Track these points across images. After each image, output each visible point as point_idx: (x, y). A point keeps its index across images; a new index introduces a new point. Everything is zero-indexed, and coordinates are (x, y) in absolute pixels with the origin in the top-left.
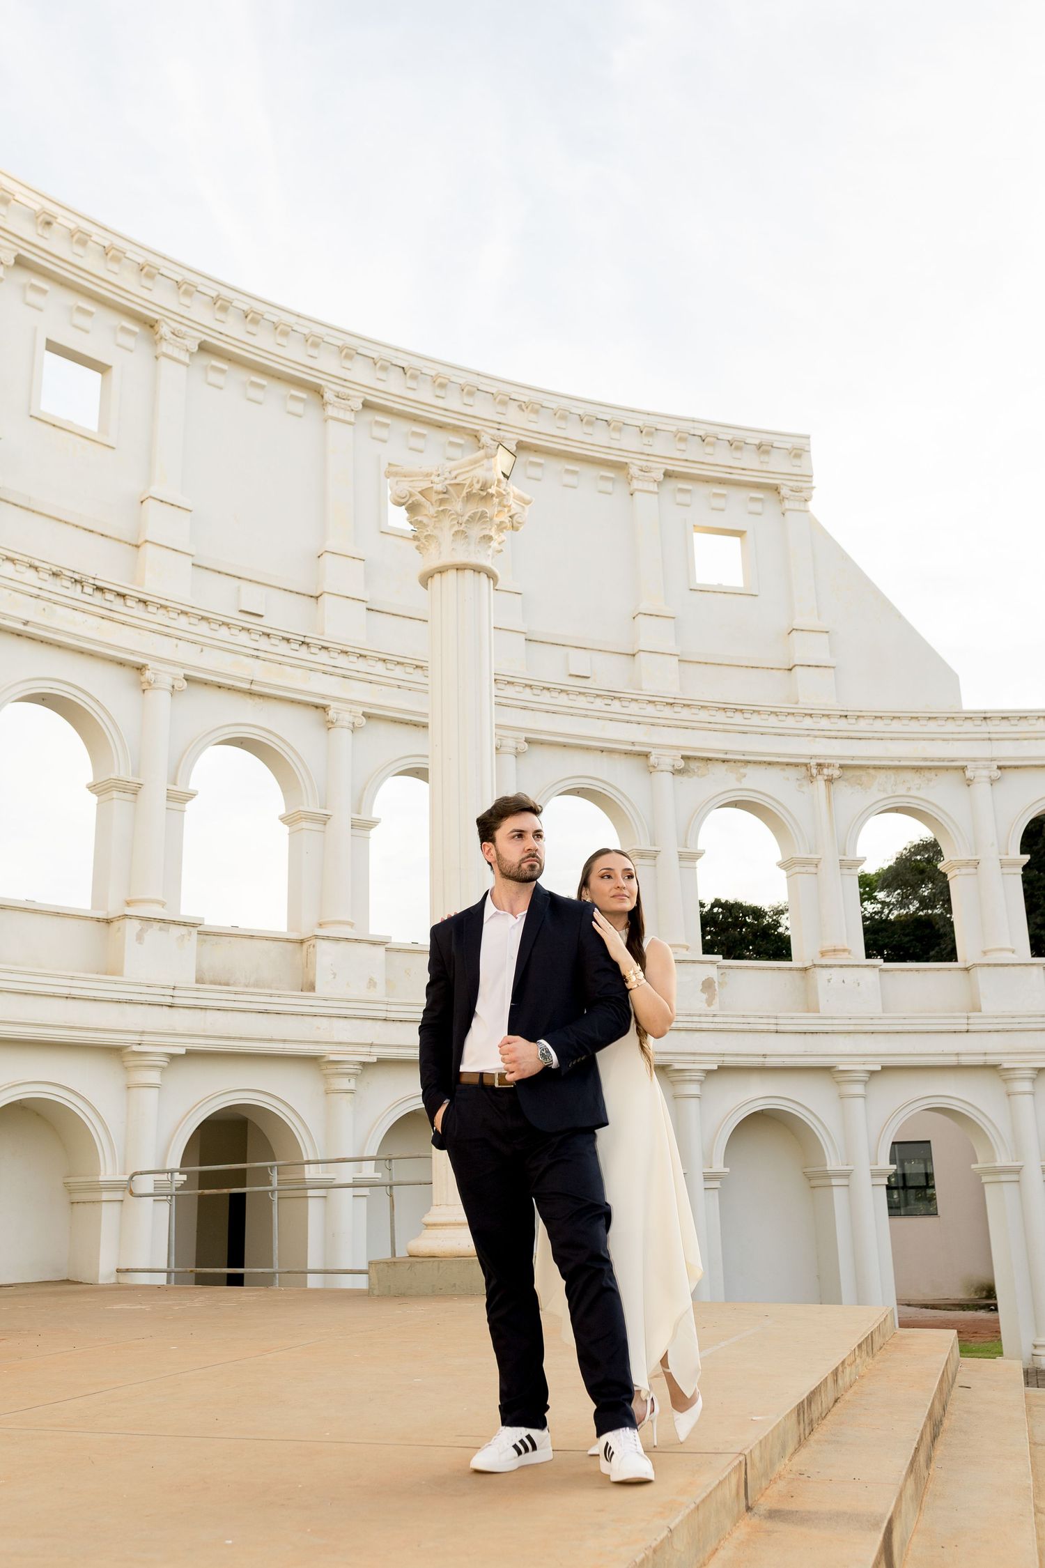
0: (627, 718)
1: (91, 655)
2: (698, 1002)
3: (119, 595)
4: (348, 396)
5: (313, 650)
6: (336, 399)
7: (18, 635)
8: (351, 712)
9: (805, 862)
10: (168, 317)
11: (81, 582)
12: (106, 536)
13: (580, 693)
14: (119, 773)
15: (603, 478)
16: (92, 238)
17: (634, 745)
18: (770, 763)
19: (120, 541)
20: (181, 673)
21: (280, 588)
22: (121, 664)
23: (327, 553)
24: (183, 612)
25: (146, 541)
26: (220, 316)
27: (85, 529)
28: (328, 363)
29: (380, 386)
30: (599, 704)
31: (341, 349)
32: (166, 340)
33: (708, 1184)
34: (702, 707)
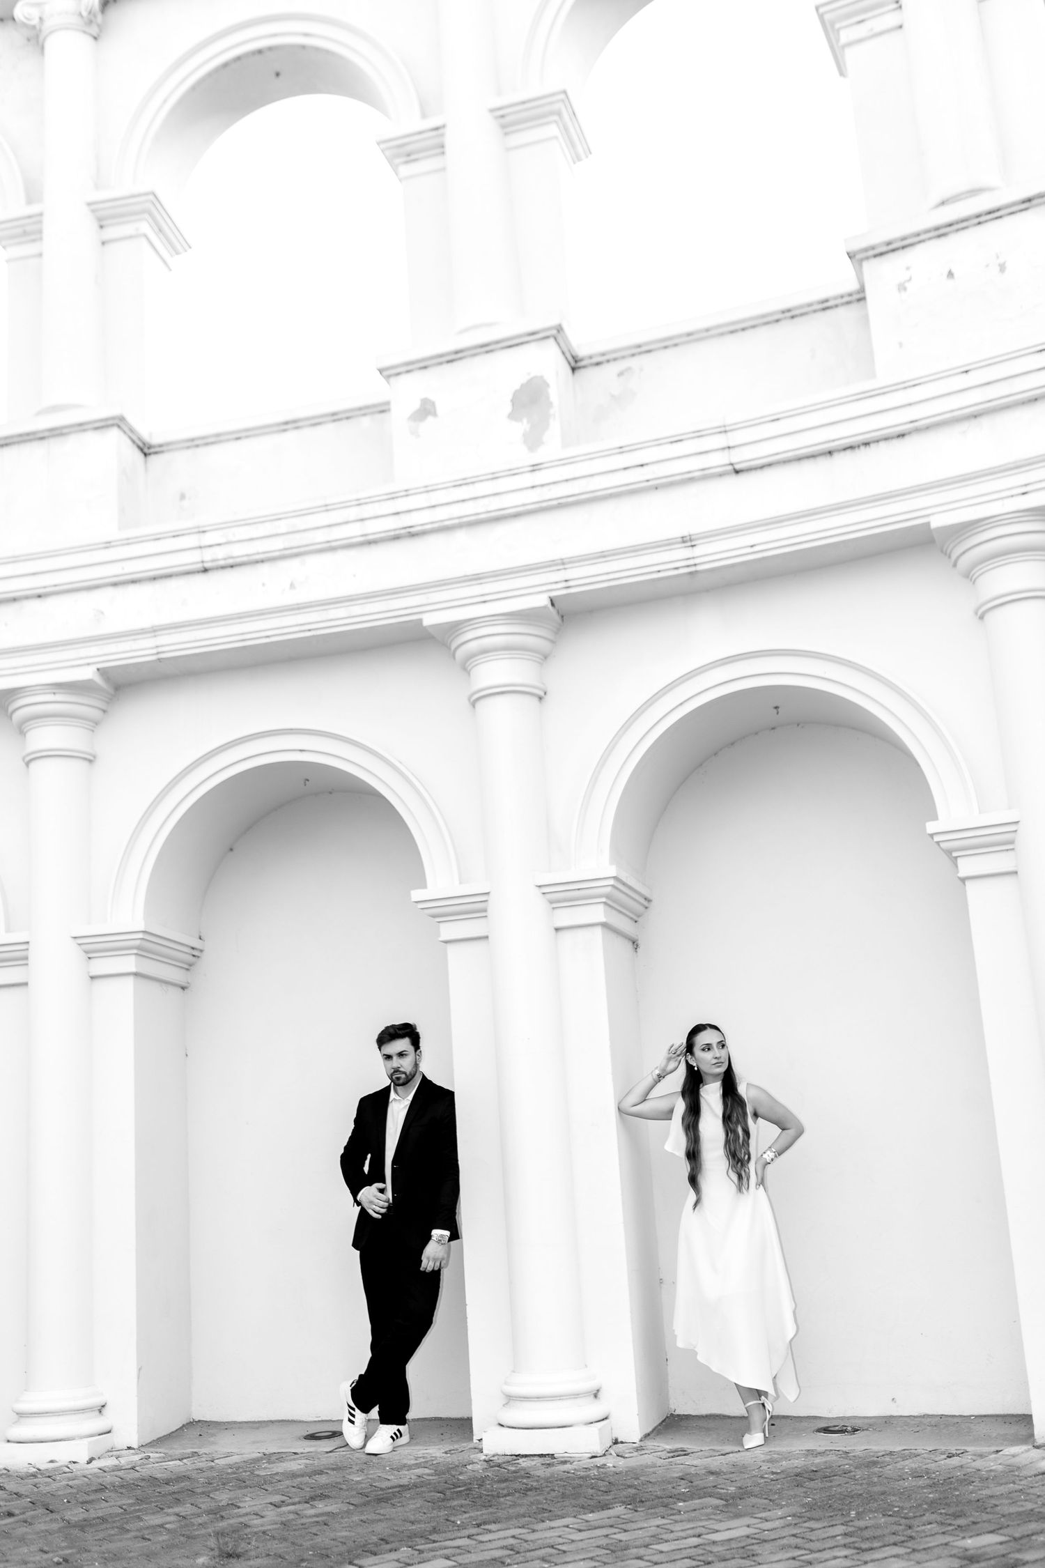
9: (863, 8)
33: (566, 917)
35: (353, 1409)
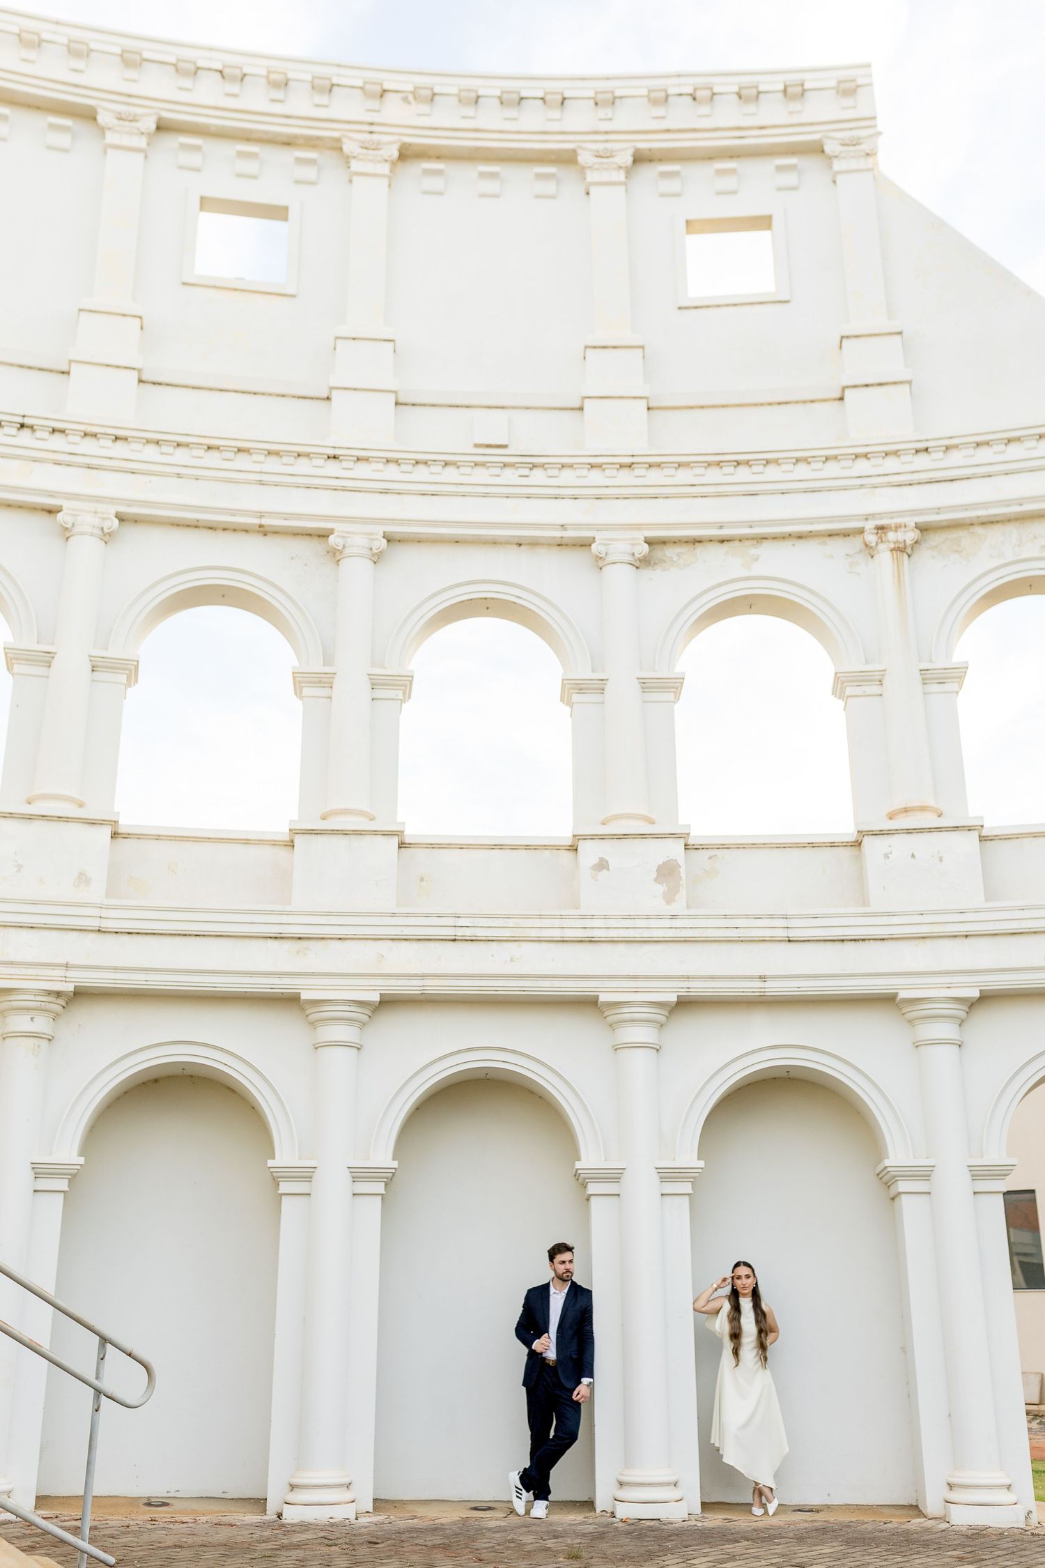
0: (556, 492)
2: (651, 898)
4: (136, 116)
5: (39, 434)
6: (117, 122)
8: (95, 513)
9: (861, 678)
13: (476, 464)
15: (539, 176)
17: (565, 529)
18: (800, 537)
23: (81, 312)
28: (103, 77)
29: (185, 97)
30: (510, 476)
31: (120, 57)
33: (670, 1188)
34: (680, 465)
35: (521, 1490)
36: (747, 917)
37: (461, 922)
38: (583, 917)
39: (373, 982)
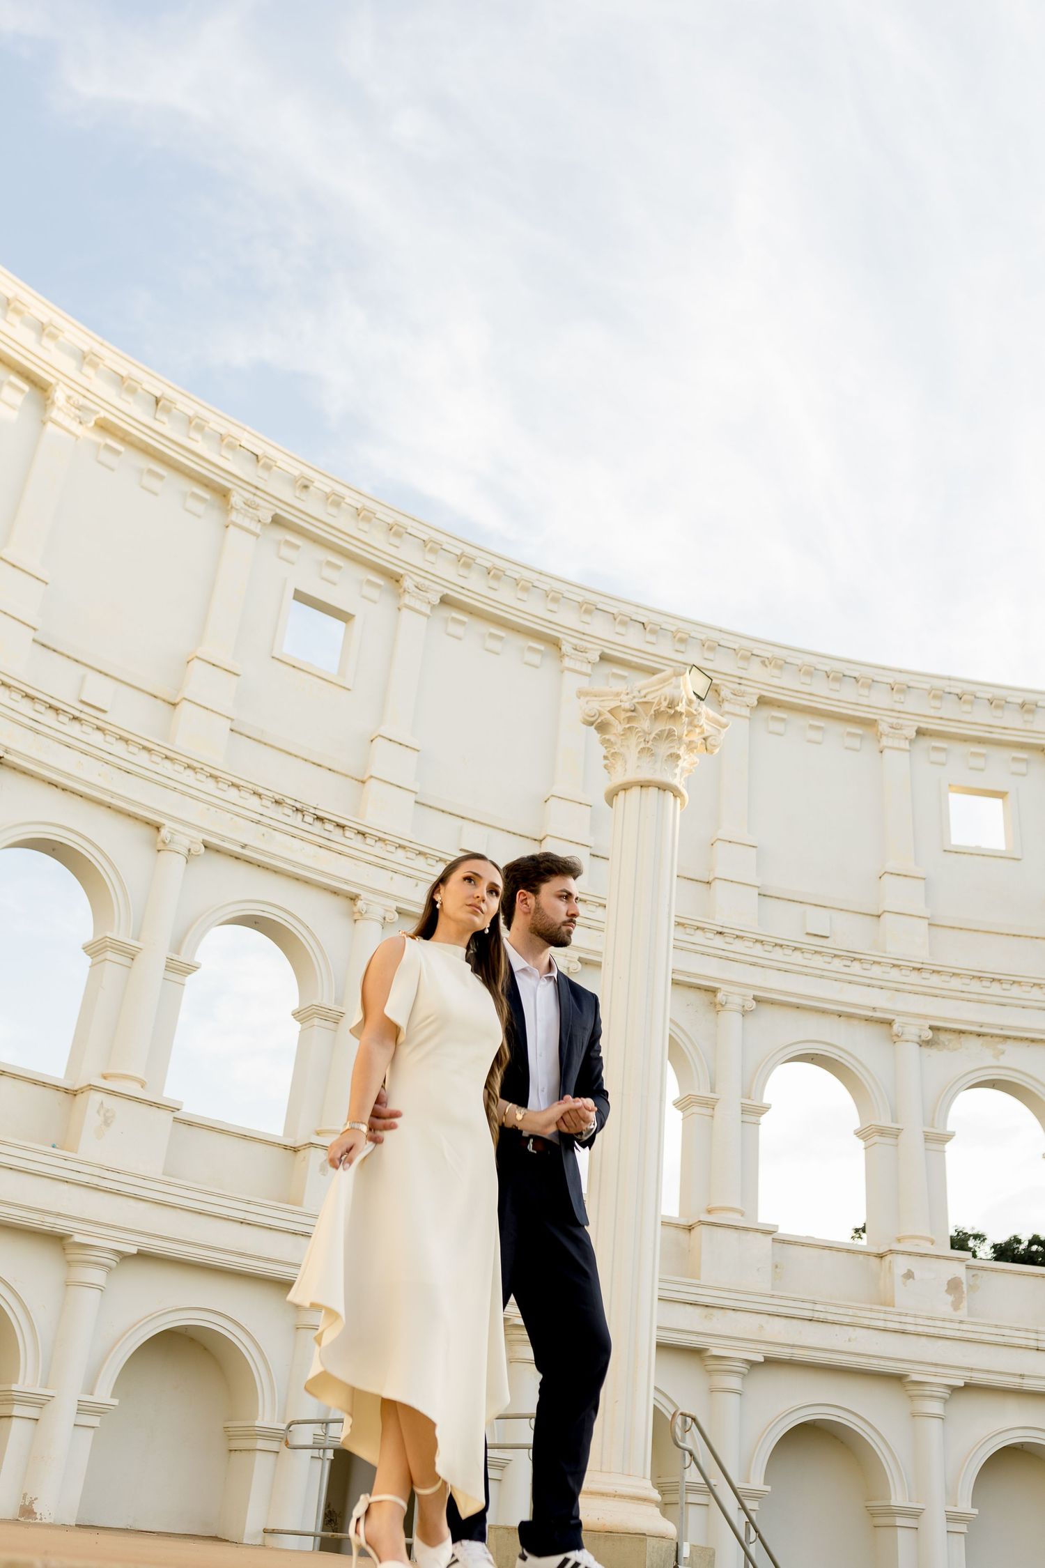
0: (868, 981)
1: (306, 882)
2: (943, 1304)
3: (338, 825)
4: (586, 648)
6: (573, 651)
7: (237, 858)
8: (566, 956)
10: (412, 572)
11: (302, 811)
12: (334, 771)
13: (816, 952)
14: (322, 1000)
15: (849, 734)
16: (345, 501)
17: (875, 1011)
18: (1033, 1041)
19: (346, 776)
20: (394, 905)
21: (503, 830)
22: (335, 893)
23: (553, 798)
24: (400, 846)
25: (371, 777)
26: (463, 572)
27: (314, 763)
28: (568, 618)
29: (619, 639)
30: (837, 964)
31: (580, 604)
32: (409, 592)
34: (954, 974)
36: (1011, 1328)
37: (818, 1307)
38: (900, 1314)
39: (759, 1347)
